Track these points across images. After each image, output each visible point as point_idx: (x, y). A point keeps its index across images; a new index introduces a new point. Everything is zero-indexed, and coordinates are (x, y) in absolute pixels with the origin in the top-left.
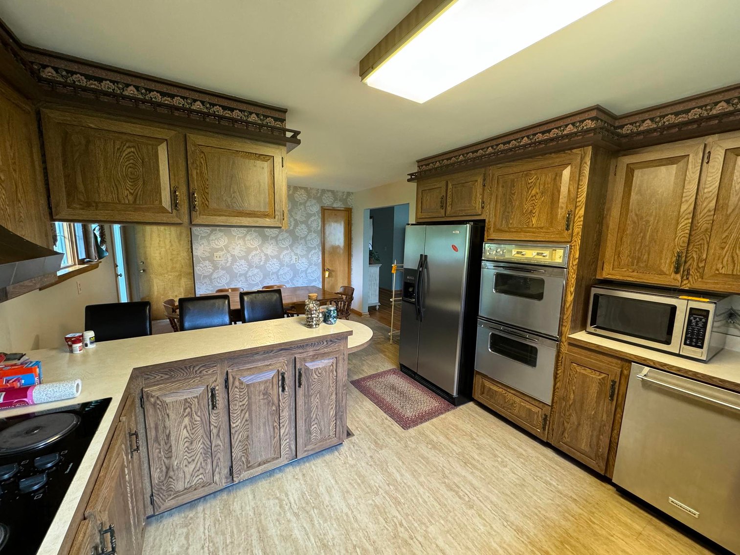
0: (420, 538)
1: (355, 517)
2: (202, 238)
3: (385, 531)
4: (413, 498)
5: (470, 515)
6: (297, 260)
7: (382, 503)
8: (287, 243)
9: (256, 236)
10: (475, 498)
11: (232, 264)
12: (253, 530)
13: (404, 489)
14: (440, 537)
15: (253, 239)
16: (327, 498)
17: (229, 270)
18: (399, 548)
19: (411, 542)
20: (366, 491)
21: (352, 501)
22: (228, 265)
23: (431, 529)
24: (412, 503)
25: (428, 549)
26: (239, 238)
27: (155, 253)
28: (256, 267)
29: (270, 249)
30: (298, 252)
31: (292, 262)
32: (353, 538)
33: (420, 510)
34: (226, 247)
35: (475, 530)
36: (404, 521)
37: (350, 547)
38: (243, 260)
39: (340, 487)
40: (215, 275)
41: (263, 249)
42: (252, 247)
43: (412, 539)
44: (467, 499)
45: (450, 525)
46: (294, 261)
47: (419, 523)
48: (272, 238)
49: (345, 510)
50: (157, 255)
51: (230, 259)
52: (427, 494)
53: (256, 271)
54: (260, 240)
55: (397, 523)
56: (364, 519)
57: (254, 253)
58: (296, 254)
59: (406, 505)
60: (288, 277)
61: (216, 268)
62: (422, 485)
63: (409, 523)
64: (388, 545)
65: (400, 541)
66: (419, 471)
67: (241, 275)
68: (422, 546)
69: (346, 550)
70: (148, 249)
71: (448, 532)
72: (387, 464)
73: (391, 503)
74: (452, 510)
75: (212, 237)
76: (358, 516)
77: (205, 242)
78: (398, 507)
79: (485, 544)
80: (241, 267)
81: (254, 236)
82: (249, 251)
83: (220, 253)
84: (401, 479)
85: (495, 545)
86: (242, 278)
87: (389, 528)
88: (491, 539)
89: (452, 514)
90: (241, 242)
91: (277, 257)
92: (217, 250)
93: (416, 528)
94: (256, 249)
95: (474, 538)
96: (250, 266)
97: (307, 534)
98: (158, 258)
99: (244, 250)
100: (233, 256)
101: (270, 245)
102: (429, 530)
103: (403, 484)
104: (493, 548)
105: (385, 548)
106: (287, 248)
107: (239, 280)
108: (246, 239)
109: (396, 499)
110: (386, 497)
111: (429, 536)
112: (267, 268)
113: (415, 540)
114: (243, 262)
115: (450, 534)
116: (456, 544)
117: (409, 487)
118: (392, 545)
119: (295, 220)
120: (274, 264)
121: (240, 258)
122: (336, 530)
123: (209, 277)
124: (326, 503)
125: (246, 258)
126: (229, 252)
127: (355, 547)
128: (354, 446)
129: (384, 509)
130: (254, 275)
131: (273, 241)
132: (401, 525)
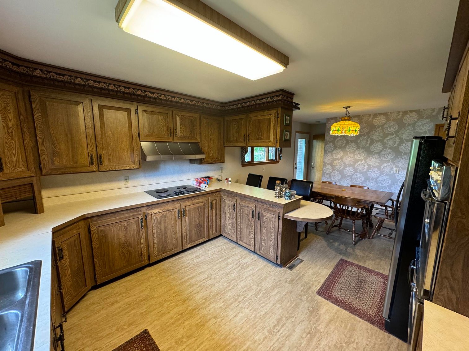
0: (240, 305)
1: (242, 280)
2: (329, 152)
3: (239, 292)
4: (262, 301)
5: (263, 332)
6: (398, 171)
7: (253, 288)
8: (389, 157)
9: (363, 152)
10: (278, 336)
11: (344, 169)
12: (228, 256)
13: (266, 297)
14: (244, 314)
15: (360, 154)
16: (247, 270)
17: (341, 172)
18: (233, 298)
19: (237, 302)
20: (257, 282)
21: (249, 278)
22: (341, 169)
23: (247, 311)
24: (259, 301)
25: (236, 309)
26: (351, 153)
27: (318, 160)
28: (360, 173)
29: (373, 161)
30: (400, 165)
31: (392, 173)
32: (233, 282)
33: (256, 305)
34: (342, 158)
35: (254, 333)
36: (246, 298)
37: (229, 282)
38: (351, 167)
39: (255, 273)
40: (333, 174)
41: (367, 160)
42: (359, 159)
43: (239, 302)
44: (275, 331)
45: (253, 319)
46: (394, 171)
47: (248, 305)
48: (376, 153)
49: (244, 277)
50: (319, 161)
51: (343, 165)
52: (268, 308)
53: (359, 175)
54: (366, 154)
55: (245, 296)
56: (243, 284)
57: (360, 163)
58: (397, 167)
59: (256, 299)
60: (386, 184)
61: (334, 170)
62: (273, 305)
63: (247, 300)
64: (233, 294)
65: (236, 298)
66: (284, 303)
67: (348, 176)
68: (237, 306)
69: (227, 281)
70: (316, 158)
71: (248, 318)
72: (280, 287)
73: (255, 292)
74: (263, 321)
75: (334, 152)
76: (243, 282)
77: (330, 154)
78: (254, 295)
79: (247, 338)
80: (349, 171)
81: (361, 152)
82: (356, 161)
83: (337, 161)
84: (272, 295)
85: (248, 344)
86: (349, 178)
87: (241, 293)
88: (251, 343)
89: (260, 321)
90: (351, 155)
91: (379, 168)
92: (336, 160)
93: (245, 303)
94: (361, 160)
95: (248, 332)
96: (356, 171)
97: (230, 269)
98: (319, 162)
99: (353, 160)
100: (345, 163)
101: (373, 158)
102: (246, 309)
103: (269, 296)
104: (245, 343)
105: (232, 293)
106: (388, 161)
107: (346, 179)
108: (355, 153)
109: (258, 294)
110: (257, 290)
111: (242, 309)
112: (368, 174)
113: (239, 303)
114: (351, 168)
115: (247, 320)
116: (242, 322)
117: (269, 299)
118: (233, 295)
119: (401, 139)
120: (375, 172)
121: (349, 166)
122: (234, 276)
123: (330, 174)
124: (245, 270)
125: (353, 166)
126: (342, 161)
127: (230, 283)
128: (283, 272)
129: (250, 290)
130: (357, 178)
131: (377, 156)
132: (245, 297)
